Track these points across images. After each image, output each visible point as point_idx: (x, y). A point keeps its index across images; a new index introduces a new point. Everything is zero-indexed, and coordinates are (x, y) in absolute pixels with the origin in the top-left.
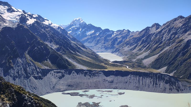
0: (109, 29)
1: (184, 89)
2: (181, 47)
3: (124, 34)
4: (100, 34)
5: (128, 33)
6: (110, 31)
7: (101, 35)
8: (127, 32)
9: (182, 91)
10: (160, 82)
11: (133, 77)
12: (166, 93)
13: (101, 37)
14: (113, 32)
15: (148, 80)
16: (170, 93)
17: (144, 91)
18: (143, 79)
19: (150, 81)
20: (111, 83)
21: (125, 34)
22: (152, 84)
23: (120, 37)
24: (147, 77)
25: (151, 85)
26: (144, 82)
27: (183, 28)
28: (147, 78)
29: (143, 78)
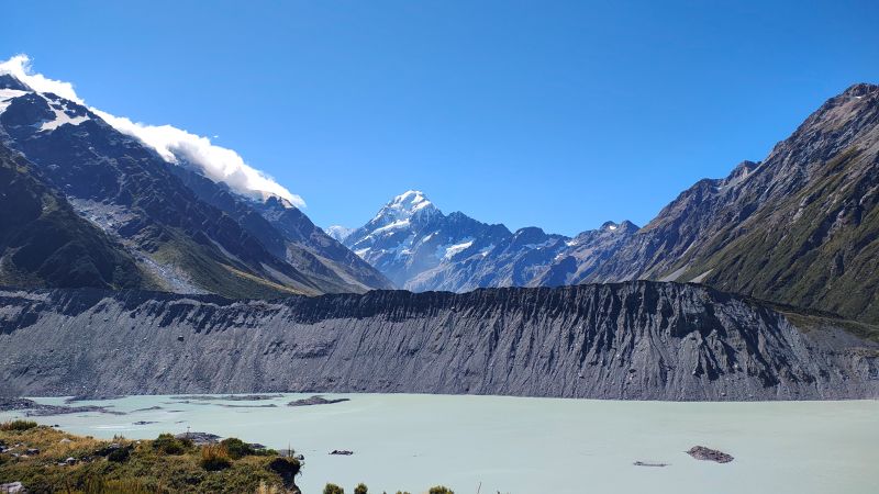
0: (541, 230)
1: (823, 373)
2: (846, 186)
3: (607, 239)
4: (498, 251)
5: (625, 238)
6: (548, 237)
7: (502, 257)
8: (622, 230)
9: (803, 385)
10: (638, 333)
11: (462, 320)
12: (665, 399)
13: (500, 265)
14: (561, 240)
15: (556, 329)
16: (698, 399)
17: (503, 393)
18: (529, 323)
19: (565, 333)
20: (306, 361)
21: (609, 243)
22: (578, 345)
23: (587, 255)
24: (557, 314)
25: (566, 359)
26: (525, 341)
27: (864, 120)
28: (554, 317)
29: (525, 319)
